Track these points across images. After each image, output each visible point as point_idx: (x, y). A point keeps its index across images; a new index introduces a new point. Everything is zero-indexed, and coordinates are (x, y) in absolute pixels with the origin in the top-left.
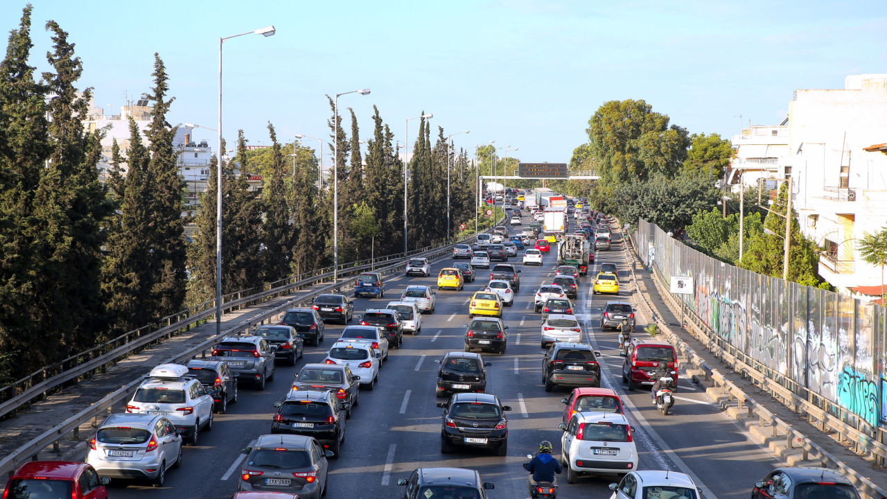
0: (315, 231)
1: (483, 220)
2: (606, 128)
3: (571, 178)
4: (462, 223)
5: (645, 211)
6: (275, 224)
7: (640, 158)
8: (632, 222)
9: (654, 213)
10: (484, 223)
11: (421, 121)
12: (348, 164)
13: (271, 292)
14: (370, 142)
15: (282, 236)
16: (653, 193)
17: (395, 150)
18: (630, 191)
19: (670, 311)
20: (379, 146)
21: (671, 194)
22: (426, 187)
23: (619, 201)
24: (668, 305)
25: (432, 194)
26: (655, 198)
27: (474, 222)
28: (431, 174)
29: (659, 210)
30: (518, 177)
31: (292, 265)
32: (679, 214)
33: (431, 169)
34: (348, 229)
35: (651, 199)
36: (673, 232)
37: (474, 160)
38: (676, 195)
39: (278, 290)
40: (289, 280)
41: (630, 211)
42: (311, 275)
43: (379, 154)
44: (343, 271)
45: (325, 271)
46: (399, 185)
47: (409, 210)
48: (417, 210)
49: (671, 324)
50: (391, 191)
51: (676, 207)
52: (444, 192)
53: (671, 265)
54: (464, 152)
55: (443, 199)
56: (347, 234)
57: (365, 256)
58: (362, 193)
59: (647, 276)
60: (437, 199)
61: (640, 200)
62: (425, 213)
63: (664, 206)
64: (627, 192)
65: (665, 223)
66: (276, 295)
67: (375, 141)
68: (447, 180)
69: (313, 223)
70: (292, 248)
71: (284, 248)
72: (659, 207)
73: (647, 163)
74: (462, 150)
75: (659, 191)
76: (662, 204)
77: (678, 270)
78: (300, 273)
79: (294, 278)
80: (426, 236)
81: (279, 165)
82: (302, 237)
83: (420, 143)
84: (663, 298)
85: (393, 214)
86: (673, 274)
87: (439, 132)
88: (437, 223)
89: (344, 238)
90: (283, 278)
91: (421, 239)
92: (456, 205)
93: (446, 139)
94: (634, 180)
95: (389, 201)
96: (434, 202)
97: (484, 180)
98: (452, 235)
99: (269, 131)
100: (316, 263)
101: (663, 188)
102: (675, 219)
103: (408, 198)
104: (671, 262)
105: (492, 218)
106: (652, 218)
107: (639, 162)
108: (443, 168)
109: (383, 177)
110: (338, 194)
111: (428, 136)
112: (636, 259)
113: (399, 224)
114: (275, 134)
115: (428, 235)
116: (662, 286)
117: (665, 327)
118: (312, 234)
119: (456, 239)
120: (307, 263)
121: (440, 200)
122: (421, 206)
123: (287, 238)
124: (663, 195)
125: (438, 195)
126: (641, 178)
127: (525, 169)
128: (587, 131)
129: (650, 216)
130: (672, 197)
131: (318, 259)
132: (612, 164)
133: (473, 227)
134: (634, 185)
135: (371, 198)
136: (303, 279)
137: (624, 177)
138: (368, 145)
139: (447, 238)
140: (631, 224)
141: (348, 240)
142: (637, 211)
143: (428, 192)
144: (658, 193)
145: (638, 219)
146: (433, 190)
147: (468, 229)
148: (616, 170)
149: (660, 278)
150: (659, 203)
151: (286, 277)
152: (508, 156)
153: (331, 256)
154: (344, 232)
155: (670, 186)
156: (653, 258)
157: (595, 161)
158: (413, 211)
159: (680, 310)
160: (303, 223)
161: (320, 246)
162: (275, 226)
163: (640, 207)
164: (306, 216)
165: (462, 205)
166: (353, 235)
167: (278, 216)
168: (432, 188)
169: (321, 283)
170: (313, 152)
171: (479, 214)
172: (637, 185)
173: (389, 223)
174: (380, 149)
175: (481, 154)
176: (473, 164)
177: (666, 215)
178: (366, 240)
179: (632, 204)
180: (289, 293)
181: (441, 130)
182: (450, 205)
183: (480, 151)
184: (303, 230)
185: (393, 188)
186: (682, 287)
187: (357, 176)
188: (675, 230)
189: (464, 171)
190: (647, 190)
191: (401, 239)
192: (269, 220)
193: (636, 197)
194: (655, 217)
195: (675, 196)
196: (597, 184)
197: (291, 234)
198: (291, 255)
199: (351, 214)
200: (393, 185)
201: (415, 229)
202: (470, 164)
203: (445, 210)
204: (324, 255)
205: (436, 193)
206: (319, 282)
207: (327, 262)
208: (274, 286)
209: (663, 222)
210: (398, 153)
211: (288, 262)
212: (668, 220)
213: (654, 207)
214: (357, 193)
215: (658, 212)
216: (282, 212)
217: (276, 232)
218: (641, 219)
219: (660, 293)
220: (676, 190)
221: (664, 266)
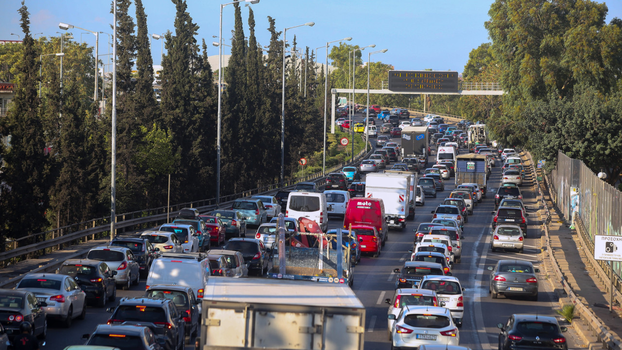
0: (83, 165)
1: (335, 152)
2: (512, 17)
3: (464, 93)
4: (302, 156)
5: (567, 142)
6: (23, 153)
7: (563, 63)
8: (548, 157)
9: (580, 144)
10: (337, 157)
11: (234, 9)
12: (135, 70)
13: (16, 252)
14: (168, 37)
15: (33, 170)
16: (579, 116)
17: (202, 50)
18: (545, 113)
19: (595, 286)
20: (181, 42)
21: (605, 117)
22: (250, 103)
23: (530, 127)
24: (594, 277)
25: (258, 114)
26: (581, 123)
27: (322, 155)
28: (258, 84)
29: (588, 140)
30: (388, 91)
31: (48, 214)
32: (616, 147)
33: (257, 77)
34: (133, 163)
35: (576, 124)
36: (608, 172)
37: (325, 65)
38: (612, 118)
39: (27, 250)
40: (44, 235)
41: (546, 142)
42: (77, 228)
43: (181, 54)
44: (125, 223)
45: (98, 223)
46: (209, 99)
47: (223, 137)
48: (235, 136)
49: (596, 305)
50: (196, 108)
51: (613, 136)
52: (276, 110)
53: (600, 219)
54: (310, 54)
55: (275, 122)
56: (131, 170)
57: (157, 203)
58: (154, 110)
59: (568, 236)
60: (265, 122)
61: (560, 126)
62: (248, 141)
63: (595, 134)
64: (542, 114)
65: (596, 160)
66: (24, 258)
67: (175, 35)
68: (281, 94)
69: (82, 154)
70: (49, 188)
71: (37, 189)
72: (588, 136)
73: (576, 70)
74: (307, 51)
75: (589, 112)
76: (592, 131)
77: (609, 226)
78: (60, 226)
79: (52, 233)
80: (249, 175)
81: (31, 67)
82: (64, 174)
83: (238, 39)
84: (588, 267)
85: (199, 140)
86: (601, 232)
87: (268, 25)
88: (266, 154)
89: (127, 175)
90: (34, 232)
91: (242, 178)
92: (295, 131)
93: (279, 34)
94: (551, 96)
95: (194, 122)
96: (262, 125)
97: (338, 95)
98: (288, 173)
99: (20, 17)
100: (85, 212)
101: (594, 108)
102: (610, 154)
103: (222, 119)
104: (599, 216)
105: (348, 150)
106: (578, 152)
107: (560, 70)
108: (276, 76)
109: (187, 87)
110: (118, 111)
111: (252, 30)
112: (553, 211)
113: (209, 155)
114: (28, 22)
115: (252, 173)
116: (587, 250)
117: (585, 308)
118: (79, 170)
119: (294, 180)
120: (71, 211)
121: (270, 123)
122: (242, 131)
123: (40, 175)
124: (594, 118)
125: (267, 115)
126: (563, 93)
127: (399, 80)
128: (487, 24)
129: (574, 149)
130: (607, 122)
131: (89, 205)
132: (521, 73)
133: (321, 163)
134: (552, 103)
135: (168, 118)
136: (64, 234)
137: (539, 91)
138: (166, 41)
139: (280, 177)
140: (547, 160)
141: (133, 179)
142: (555, 142)
143: (252, 110)
144: (586, 115)
145: (557, 153)
146: (259, 108)
147: (312, 165)
148: (527, 81)
149: (584, 239)
150: (587, 130)
151: (39, 231)
152: (375, 61)
153: (107, 201)
154: (128, 167)
155: (605, 105)
156: (577, 209)
157: (498, 68)
158: (229, 136)
159: (608, 282)
160: (66, 154)
161: (93, 186)
162: (23, 156)
163: (560, 135)
164: (69, 146)
165: (303, 131)
166: (141, 171)
167: (28, 141)
168: (260, 105)
169: (93, 241)
170: (90, 50)
171: (328, 144)
172: (557, 103)
173: (193, 155)
174: (182, 47)
175: (338, 56)
176: (323, 71)
177: (598, 147)
178: (159, 180)
179: (549, 132)
180: (44, 255)
181: (272, 22)
182: (285, 130)
183: (337, 52)
184: (65, 165)
185: (200, 104)
186: (612, 251)
187: (148, 86)
188: (611, 170)
189: (310, 82)
190: (570, 111)
191: (213, 178)
192: (14, 148)
193: (554, 121)
194: (582, 150)
195: (611, 121)
196: (501, 103)
197: (47, 169)
198: (46, 199)
199: (139, 140)
200: (199, 100)
201: (232, 165)
202: (319, 71)
203: (278, 137)
204: (97, 200)
205: (264, 113)
206: (89, 238)
207: (101, 210)
208: (21, 244)
209: (593, 158)
210: (205, 54)
211: (43, 209)
212: (601, 155)
213: (581, 136)
214: (147, 111)
215: (586, 143)
216: (33, 136)
217: (24, 165)
218: (560, 153)
219: (584, 260)
220: (613, 111)
221: (591, 221)
